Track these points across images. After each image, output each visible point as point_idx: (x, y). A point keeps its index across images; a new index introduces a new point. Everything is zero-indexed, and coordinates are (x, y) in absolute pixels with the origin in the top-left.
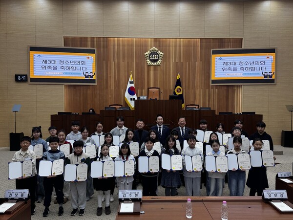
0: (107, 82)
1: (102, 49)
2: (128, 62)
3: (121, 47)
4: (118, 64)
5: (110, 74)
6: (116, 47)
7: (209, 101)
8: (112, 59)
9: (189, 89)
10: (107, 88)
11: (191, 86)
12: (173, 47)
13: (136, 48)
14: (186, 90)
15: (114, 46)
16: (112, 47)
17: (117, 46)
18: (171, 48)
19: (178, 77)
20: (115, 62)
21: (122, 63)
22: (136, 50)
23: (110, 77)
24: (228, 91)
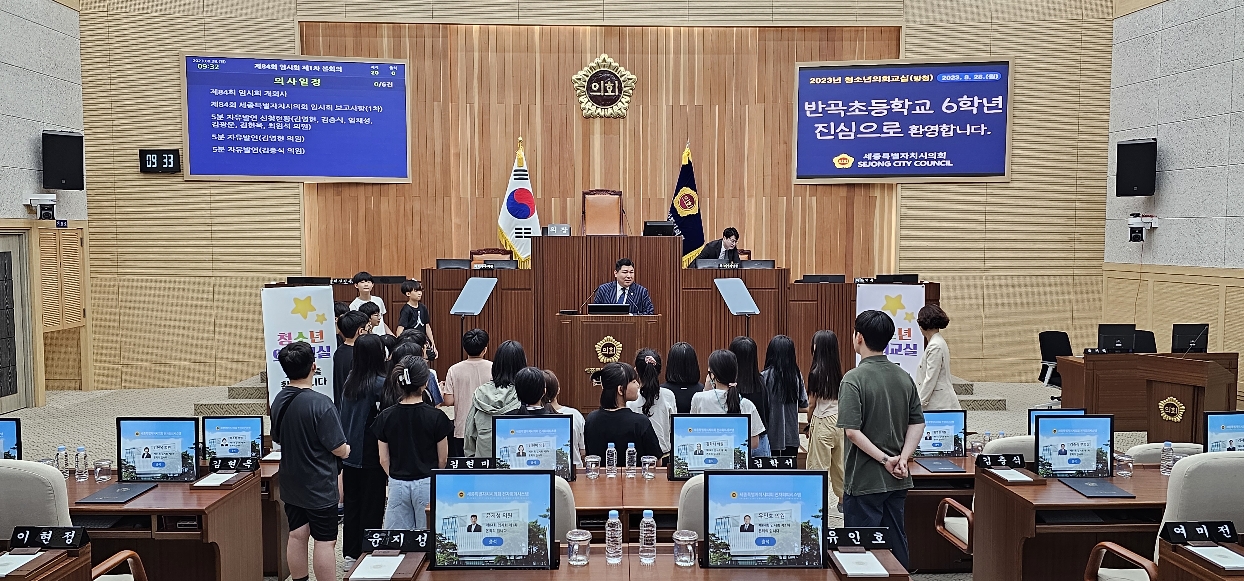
0: (446, 172)
1: (428, 63)
2: (516, 106)
3: (493, 56)
4: (485, 111)
5: (457, 145)
6: (476, 55)
7: (788, 237)
8: (462, 96)
9: (721, 195)
10: (446, 192)
11: (728, 187)
12: (668, 53)
13: (542, 58)
14: (712, 201)
15: (469, 50)
16: (461, 56)
17: (481, 51)
18: (662, 58)
19: (685, 154)
20: (472, 105)
21: (495, 107)
22: (543, 66)
23: (457, 155)
24: (850, 204)
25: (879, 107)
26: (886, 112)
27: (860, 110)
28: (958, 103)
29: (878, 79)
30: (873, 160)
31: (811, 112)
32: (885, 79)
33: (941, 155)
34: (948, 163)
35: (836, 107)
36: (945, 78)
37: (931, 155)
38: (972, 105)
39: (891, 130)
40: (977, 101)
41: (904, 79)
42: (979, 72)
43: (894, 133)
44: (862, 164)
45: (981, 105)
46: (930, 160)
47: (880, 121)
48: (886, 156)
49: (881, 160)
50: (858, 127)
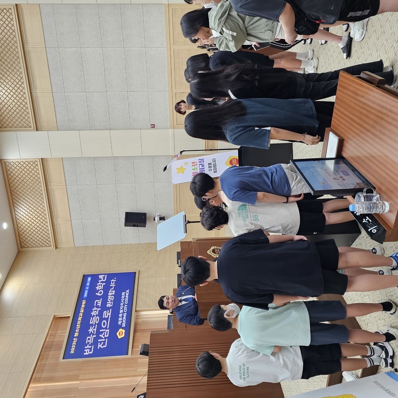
25: (94, 320)
26: (98, 317)
27: (94, 328)
28: (99, 290)
29: (79, 322)
30: (122, 320)
31: (90, 351)
32: (80, 319)
33: (123, 294)
34: (128, 291)
35: (90, 339)
36: (86, 295)
37: (123, 297)
38: (101, 285)
39: (107, 314)
40: (100, 284)
41: (82, 311)
42: (86, 284)
43: (109, 313)
44: (124, 325)
45: (102, 282)
46: (125, 298)
47: (101, 319)
48: (120, 315)
49: (123, 317)
50: (104, 328)
